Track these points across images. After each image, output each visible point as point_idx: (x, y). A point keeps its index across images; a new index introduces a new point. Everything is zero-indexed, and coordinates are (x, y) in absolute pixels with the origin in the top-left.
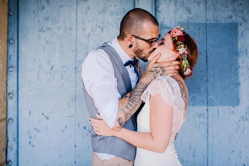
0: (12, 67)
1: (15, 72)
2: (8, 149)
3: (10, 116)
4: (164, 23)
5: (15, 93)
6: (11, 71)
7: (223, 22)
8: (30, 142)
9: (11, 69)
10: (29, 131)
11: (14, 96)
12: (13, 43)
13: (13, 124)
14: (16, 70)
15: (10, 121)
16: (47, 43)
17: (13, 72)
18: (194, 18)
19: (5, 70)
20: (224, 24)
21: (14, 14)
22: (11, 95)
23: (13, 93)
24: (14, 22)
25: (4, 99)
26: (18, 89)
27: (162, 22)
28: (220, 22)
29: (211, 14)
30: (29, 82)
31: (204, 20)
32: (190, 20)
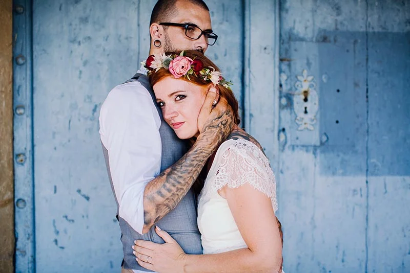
0: (23, 107)
1: (27, 116)
2: (18, 253)
3: (19, 195)
4: (295, 31)
5: (28, 155)
6: (21, 114)
7: (396, 30)
8: (56, 241)
9: (21, 111)
10: (54, 221)
11: (26, 158)
12: (23, 64)
13: (25, 209)
14: (28, 112)
15: (21, 205)
16: (85, 63)
17: (25, 116)
18: (346, 23)
19: (10, 112)
20: (398, 34)
21: (25, 10)
22: (21, 157)
23: (24, 154)
24: (24, 26)
25: (9, 164)
26: (33, 146)
27: (291, 29)
28: (390, 31)
29: (376, 16)
30: (54, 133)
31: (364, 26)
32: (339, 27)
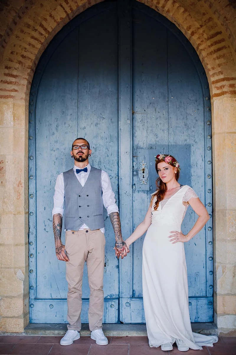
0: (33, 176)
1: (34, 180)
2: (30, 233)
3: (30, 211)
4: (139, 145)
5: (34, 195)
6: (32, 179)
7: (180, 143)
8: (45, 229)
9: (32, 178)
10: (44, 221)
11: (34, 196)
12: (32, 159)
13: (33, 216)
14: (35, 178)
15: (31, 214)
16: (57, 159)
17: (33, 179)
18: (160, 141)
19: (28, 178)
20: (182, 145)
21: (33, 138)
22: (32, 196)
23: (33, 194)
24: (33, 144)
25: (27, 198)
26: (36, 192)
27: (137, 144)
28: (178, 144)
29: (172, 138)
30: (44, 186)
31: (167, 142)
32: (157, 143)
